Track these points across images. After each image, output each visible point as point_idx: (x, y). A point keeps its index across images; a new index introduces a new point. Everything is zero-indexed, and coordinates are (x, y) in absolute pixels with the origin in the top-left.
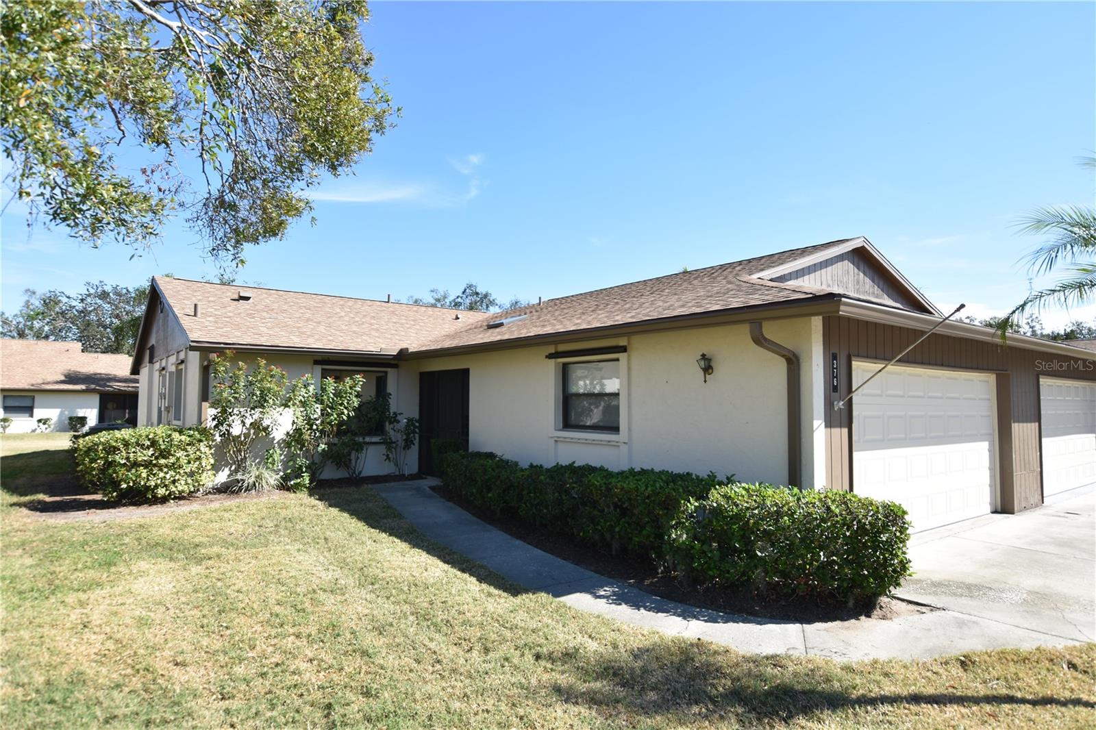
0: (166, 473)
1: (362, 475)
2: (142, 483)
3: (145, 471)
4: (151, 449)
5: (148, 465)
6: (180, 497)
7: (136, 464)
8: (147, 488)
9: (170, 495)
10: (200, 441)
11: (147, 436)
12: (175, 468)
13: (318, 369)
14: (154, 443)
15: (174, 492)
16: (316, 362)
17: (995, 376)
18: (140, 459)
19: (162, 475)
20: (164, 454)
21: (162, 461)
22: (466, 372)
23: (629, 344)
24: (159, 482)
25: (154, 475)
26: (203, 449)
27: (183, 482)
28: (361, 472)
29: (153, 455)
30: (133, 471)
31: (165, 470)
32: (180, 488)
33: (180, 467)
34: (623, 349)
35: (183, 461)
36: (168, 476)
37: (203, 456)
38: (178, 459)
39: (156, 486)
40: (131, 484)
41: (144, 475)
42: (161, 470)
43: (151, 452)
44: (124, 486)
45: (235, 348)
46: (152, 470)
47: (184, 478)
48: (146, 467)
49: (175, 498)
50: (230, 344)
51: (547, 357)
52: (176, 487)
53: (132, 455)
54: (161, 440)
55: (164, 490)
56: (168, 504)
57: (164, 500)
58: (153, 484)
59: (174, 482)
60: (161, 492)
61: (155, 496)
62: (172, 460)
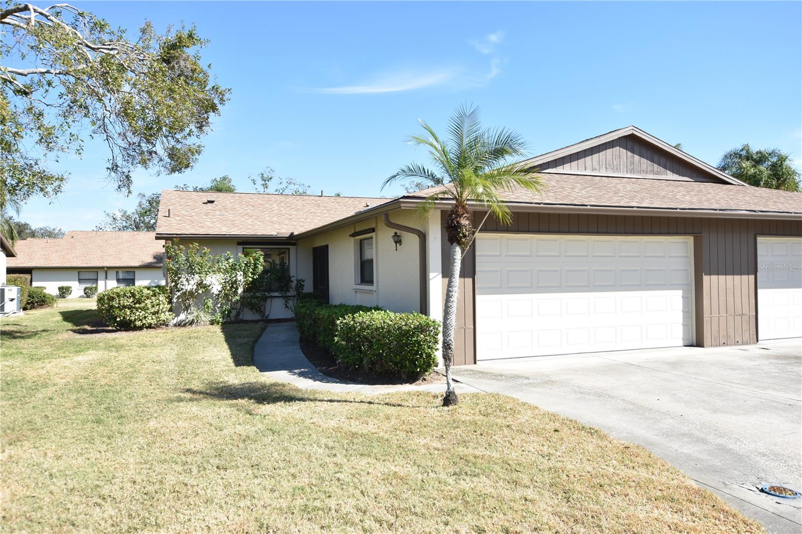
0: (140, 312)
1: (269, 318)
2: (128, 318)
3: (129, 311)
4: (132, 298)
5: (130, 308)
6: (150, 327)
7: (124, 307)
8: (131, 321)
9: (143, 324)
10: (160, 294)
11: (130, 291)
12: (146, 310)
13: (241, 247)
14: (133, 295)
15: (145, 323)
16: (239, 244)
17: (693, 237)
18: (125, 304)
19: (138, 313)
20: (139, 302)
21: (137, 305)
22: (327, 246)
23: (376, 226)
24: (136, 317)
25: (134, 313)
26: (161, 298)
27: (150, 318)
28: (268, 315)
29: (132, 301)
30: (123, 311)
31: (140, 310)
32: (149, 321)
33: (148, 309)
34: (373, 230)
35: (149, 306)
36: (141, 314)
37: (161, 302)
38: (146, 304)
39: (135, 320)
40: (122, 319)
41: (128, 313)
42: (137, 310)
43: (131, 300)
44: (118, 319)
45: (179, 237)
46: (132, 311)
47: (150, 316)
48: (129, 308)
49: (147, 328)
50: (179, 234)
51: (350, 236)
52: (146, 321)
53: (121, 302)
54: (137, 293)
55: (140, 322)
56: (143, 330)
57: (140, 328)
58: (133, 318)
59: (145, 317)
60: (138, 323)
61: (135, 326)
62: (143, 305)
